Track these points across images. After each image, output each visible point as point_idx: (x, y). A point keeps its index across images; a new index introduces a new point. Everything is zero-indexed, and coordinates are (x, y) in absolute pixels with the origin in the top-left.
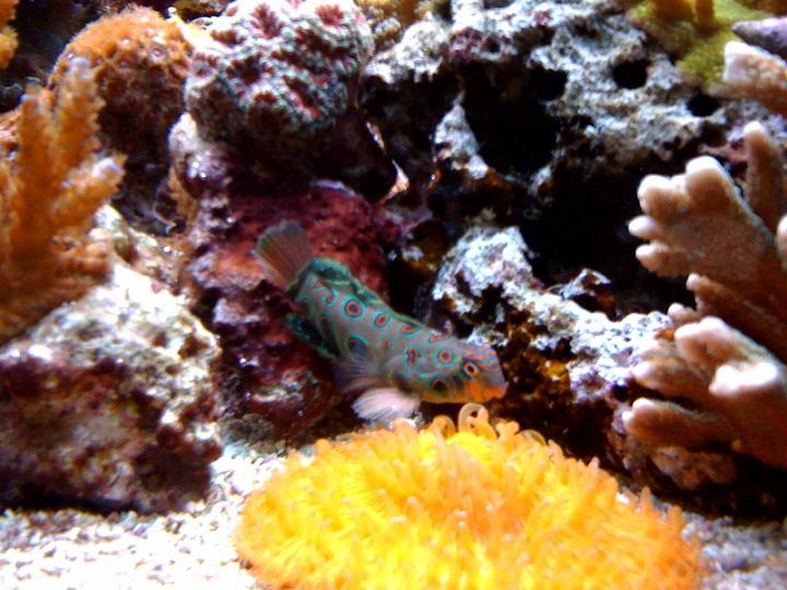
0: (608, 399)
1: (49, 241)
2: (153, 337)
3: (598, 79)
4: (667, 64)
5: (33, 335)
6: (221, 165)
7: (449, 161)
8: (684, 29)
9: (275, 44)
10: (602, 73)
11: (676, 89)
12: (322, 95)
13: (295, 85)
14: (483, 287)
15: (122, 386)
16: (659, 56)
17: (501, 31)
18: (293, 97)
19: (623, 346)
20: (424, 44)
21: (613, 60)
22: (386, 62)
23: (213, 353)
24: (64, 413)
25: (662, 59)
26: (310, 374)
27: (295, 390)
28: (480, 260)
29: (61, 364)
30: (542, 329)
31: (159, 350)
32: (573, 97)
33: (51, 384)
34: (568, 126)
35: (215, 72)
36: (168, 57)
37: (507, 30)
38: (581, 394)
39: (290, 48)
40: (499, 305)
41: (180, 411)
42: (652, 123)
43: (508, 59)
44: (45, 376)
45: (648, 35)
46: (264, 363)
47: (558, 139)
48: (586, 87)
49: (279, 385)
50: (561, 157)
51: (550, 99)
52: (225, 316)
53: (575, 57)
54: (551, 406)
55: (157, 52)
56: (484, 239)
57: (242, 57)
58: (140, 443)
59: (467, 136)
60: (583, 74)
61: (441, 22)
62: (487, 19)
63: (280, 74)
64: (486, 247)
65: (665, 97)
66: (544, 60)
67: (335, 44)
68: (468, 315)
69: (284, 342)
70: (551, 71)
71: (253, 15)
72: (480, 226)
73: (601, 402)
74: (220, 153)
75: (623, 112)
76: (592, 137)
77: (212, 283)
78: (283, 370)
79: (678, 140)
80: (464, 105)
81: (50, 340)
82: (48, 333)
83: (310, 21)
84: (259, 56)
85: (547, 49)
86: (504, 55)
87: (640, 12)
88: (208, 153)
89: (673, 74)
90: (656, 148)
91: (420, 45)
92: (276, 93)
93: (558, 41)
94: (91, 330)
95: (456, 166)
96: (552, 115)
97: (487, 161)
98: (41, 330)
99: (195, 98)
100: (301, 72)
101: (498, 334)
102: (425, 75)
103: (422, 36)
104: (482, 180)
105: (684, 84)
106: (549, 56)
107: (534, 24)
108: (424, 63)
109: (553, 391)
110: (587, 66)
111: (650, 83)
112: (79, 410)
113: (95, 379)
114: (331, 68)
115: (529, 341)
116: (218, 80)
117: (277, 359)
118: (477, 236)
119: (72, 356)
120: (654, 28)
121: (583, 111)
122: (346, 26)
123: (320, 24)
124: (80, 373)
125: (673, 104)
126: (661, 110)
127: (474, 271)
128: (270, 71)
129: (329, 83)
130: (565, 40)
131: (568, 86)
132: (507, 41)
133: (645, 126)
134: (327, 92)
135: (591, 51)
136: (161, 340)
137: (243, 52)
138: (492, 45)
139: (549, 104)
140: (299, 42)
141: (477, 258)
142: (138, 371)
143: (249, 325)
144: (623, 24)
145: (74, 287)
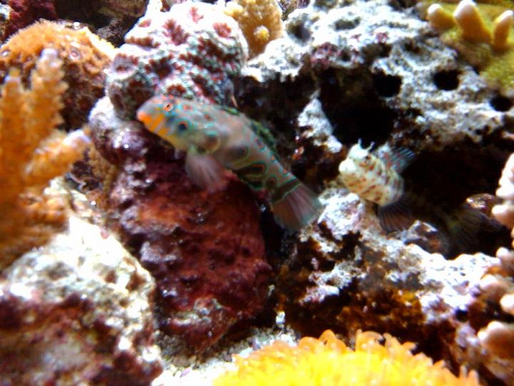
0: (451, 321)
1: (16, 197)
2: (105, 275)
3: (424, 83)
4: (473, 74)
5: (9, 276)
6: (138, 139)
7: (312, 139)
8: (485, 49)
9: (183, 49)
10: (426, 78)
11: (482, 91)
12: (217, 89)
13: (198, 81)
14: (344, 233)
15: (85, 318)
16: (467, 67)
17: (351, 46)
18: (197, 89)
19: (462, 280)
20: (286, 55)
21: (433, 70)
22: (257, 66)
23: (150, 287)
24: (34, 342)
25: (469, 70)
26: (215, 301)
27: (205, 315)
28: (339, 213)
29: (38, 301)
30: (394, 266)
31: (111, 285)
32: (407, 95)
33: (30, 319)
34: (403, 116)
35: (136, 68)
36: (82, 58)
37: (356, 45)
38: (430, 317)
39: (194, 53)
40: (357, 247)
41: (132, 337)
42: (467, 115)
43: (356, 66)
44: (25, 312)
45: (458, 52)
46: (181, 293)
47: (396, 125)
48: (416, 88)
49: (192, 310)
50: (398, 138)
51: (390, 95)
52: (150, 257)
53: (406, 66)
54: (404, 325)
55: (74, 54)
56: (339, 197)
57: (157, 58)
58: (97, 365)
59: (324, 122)
60: (414, 79)
61: (295, 39)
62: (340, 37)
63: (187, 71)
64: (343, 203)
65: (474, 97)
66: (385, 68)
67: (226, 51)
68: (331, 254)
69: (196, 276)
70: (389, 76)
71: (163, 26)
72: (335, 187)
73: (445, 323)
74: (136, 130)
75: (444, 107)
76: (422, 125)
77: (137, 230)
78: (195, 298)
79: (487, 128)
80: (320, 98)
81: (25, 280)
82: (22, 274)
83: (209, 33)
84: (171, 57)
85: (386, 60)
86: (354, 63)
87: (451, 36)
88: (128, 130)
89: (479, 81)
90: (470, 134)
91: (283, 54)
92: (185, 86)
93: (394, 55)
94: (59, 271)
95: (317, 143)
96: (391, 107)
97: (339, 140)
98: (16, 271)
99: (117, 87)
100: (202, 71)
101: (357, 269)
102: (289, 77)
103: (284, 49)
104: (337, 153)
105: (487, 88)
106: (388, 65)
107: (376, 42)
108: (287, 68)
109: (406, 314)
110: (416, 73)
111: (462, 87)
112: (46, 339)
113: (62, 312)
114: (222, 69)
115: (384, 275)
116: (138, 73)
117: (190, 289)
118: (333, 195)
119: (45, 293)
120: (462, 48)
121: (414, 106)
122: (233, 38)
123: (216, 36)
124: (51, 308)
125: (480, 102)
126: (472, 106)
127: (335, 221)
128: (180, 69)
129: (222, 80)
130: (399, 54)
131: (403, 86)
132: (356, 53)
133: (461, 117)
134: (220, 86)
135: (417, 62)
136: (111, 277)
137: (158, 54)
138: (345, 56)
139: (388, 100)
140: (201, 48)
141: (336, 211)
142: (99, 304)
143: (168, 263)
144: (438, 44)
145: (40, 235)
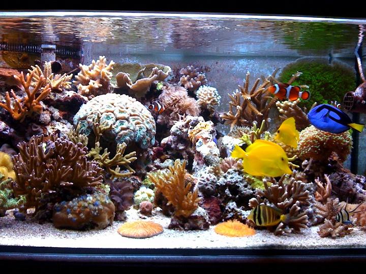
15: (203, 218)
18: (211, 188)
24: (198, 220)
25: (249, 185)
27: (214, 220)
62: (231, 180)
98: (195, 212)
100: (212, 185)
105: (251, 188)
143: (209, 212)
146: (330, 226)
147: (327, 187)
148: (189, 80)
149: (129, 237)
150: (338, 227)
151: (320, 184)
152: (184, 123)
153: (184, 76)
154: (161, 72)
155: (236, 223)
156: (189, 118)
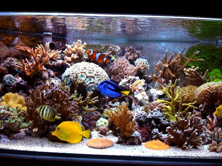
146: (215, 145)
147: (214, 121)
148: (130, 54)
149: (93, 148)
150: (220, 146)
151: (210, 119)
152: (127, 80)
153: (128, 52)
154: (114, 50)
155: (158, 141)
156: (130, 77)
